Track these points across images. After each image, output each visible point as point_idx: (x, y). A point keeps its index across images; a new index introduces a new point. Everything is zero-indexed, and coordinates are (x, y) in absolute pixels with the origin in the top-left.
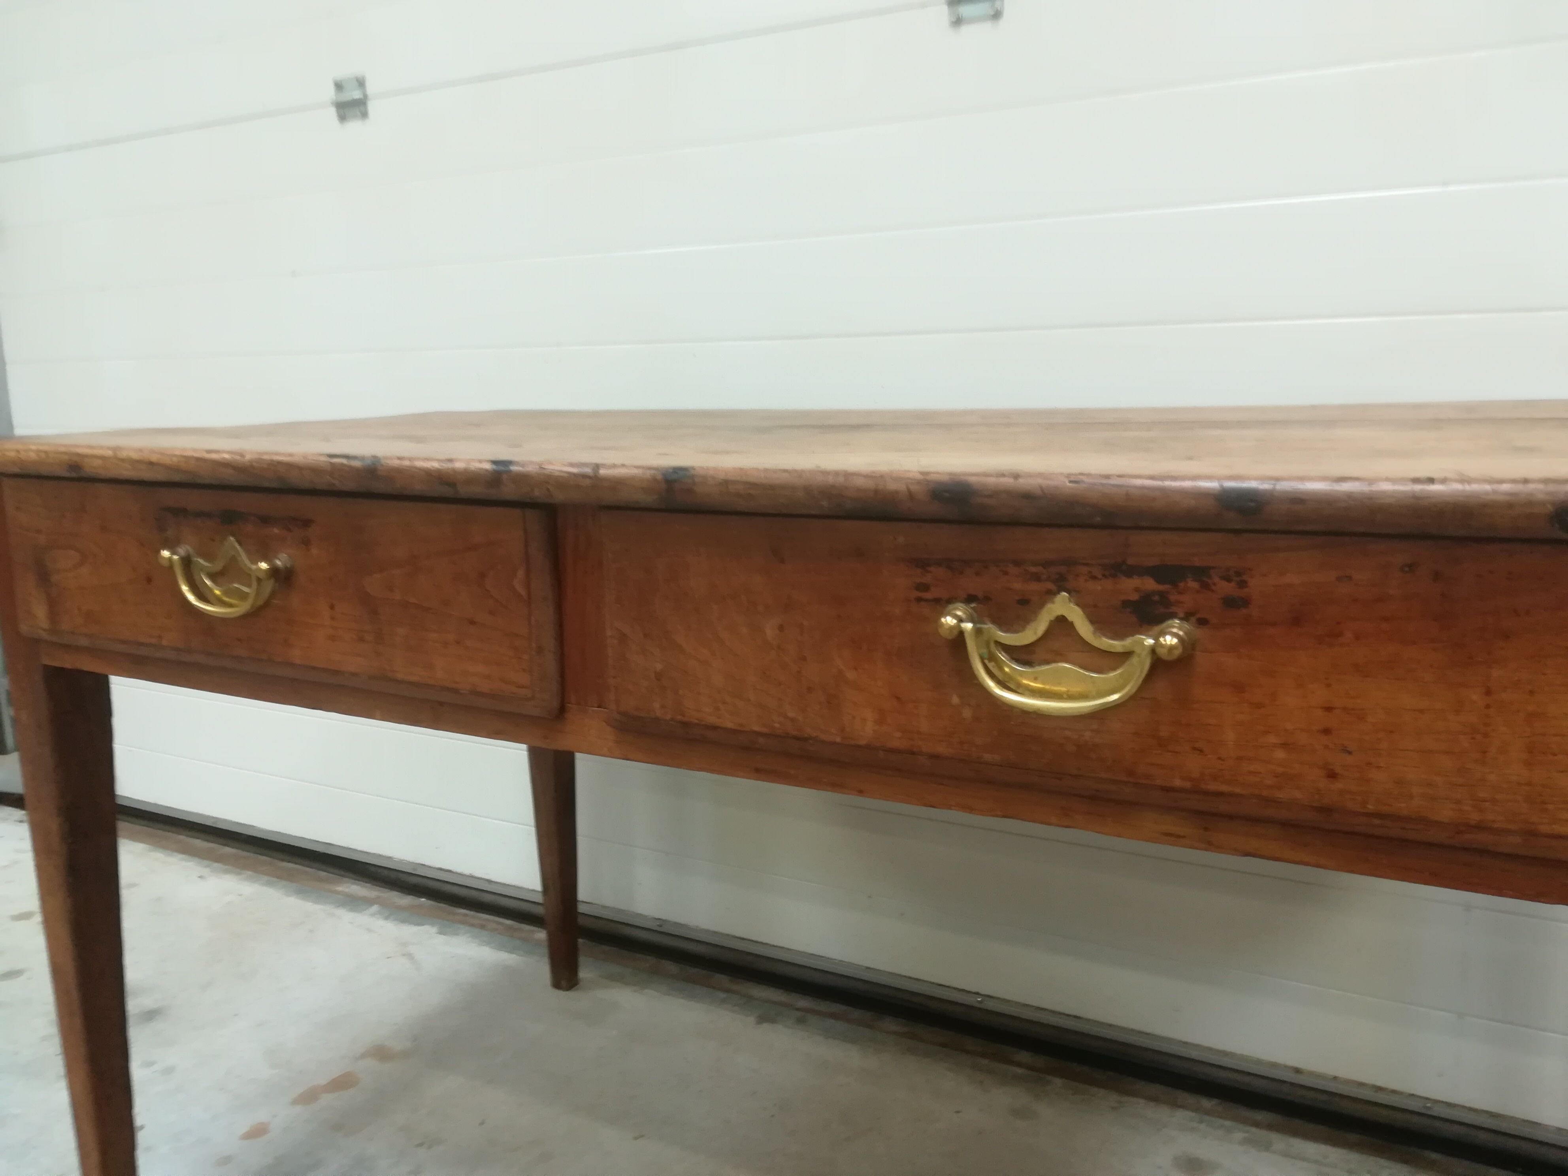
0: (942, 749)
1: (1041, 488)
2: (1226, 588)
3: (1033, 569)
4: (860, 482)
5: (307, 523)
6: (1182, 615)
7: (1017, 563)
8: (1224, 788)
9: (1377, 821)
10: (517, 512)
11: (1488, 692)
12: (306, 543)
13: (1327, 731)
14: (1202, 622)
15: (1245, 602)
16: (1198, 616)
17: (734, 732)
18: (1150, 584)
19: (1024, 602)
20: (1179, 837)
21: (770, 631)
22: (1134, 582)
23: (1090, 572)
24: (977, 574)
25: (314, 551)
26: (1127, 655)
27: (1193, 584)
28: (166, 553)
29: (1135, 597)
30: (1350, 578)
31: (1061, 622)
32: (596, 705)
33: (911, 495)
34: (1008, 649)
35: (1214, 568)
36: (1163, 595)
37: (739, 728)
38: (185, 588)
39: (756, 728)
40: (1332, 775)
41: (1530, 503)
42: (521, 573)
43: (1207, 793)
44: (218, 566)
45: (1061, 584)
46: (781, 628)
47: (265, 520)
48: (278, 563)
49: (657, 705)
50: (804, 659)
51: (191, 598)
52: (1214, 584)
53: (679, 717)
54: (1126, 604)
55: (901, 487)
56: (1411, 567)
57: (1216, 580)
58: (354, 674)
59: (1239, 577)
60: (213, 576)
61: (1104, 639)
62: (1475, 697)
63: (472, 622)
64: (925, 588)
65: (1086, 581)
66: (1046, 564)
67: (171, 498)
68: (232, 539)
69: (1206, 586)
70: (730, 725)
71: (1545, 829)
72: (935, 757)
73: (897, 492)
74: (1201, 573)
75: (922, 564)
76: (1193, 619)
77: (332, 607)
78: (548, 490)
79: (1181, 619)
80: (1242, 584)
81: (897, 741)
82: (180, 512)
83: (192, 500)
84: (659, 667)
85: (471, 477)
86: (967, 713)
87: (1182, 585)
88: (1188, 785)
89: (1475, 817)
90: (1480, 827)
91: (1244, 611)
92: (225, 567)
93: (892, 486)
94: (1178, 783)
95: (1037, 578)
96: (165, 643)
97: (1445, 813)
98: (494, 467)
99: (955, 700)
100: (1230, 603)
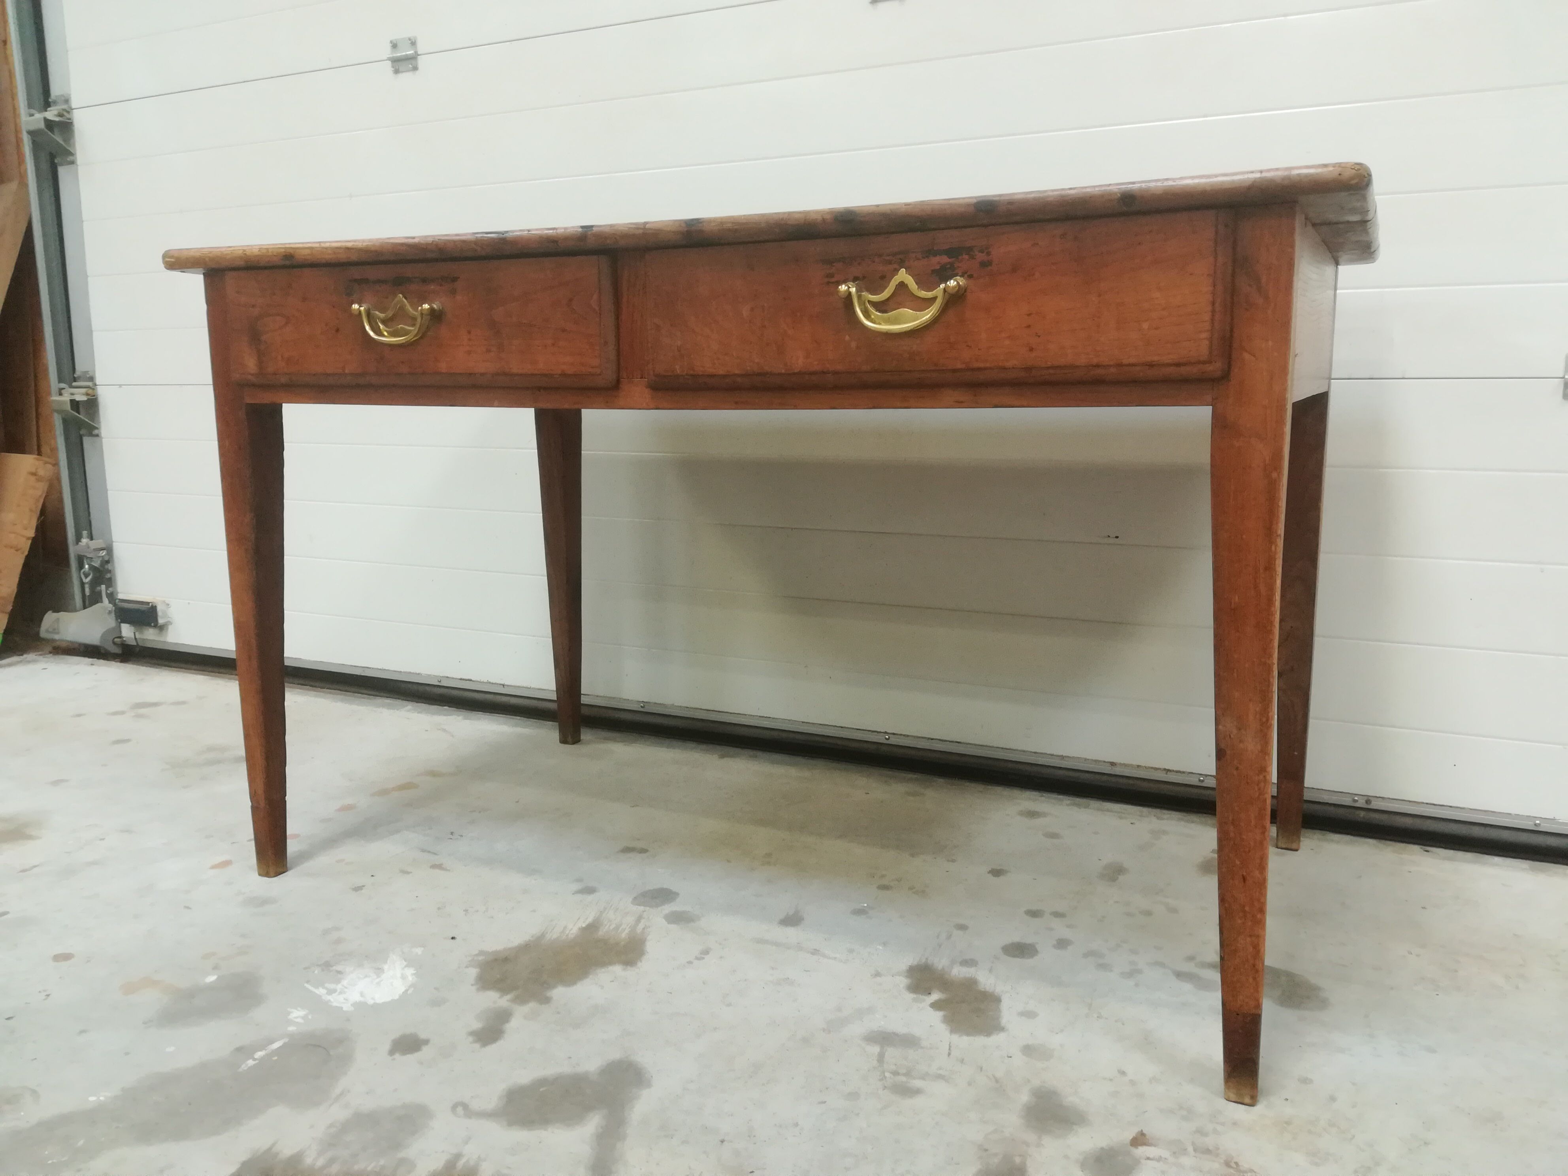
0: (839, 367)
1: (891, 210)
2: (981, 257)
3: (888, 258)
4: (797, 216)
5: (454, 280)
6: (960, 274)
7: (880, 256)
8: (982, 365)
9: (1052, 371)
10: (594, 258)
11: (1100, 296)
12: (453, 292)
13: (1029, 327)
14: (970, 277)
15: (990, 263)
16: (968, 274)
17: (724, 376)
18: (945, 259)
19: (883, 277)
20: (962, 402)
21: (745, 311)
22: (937, 259)
23: (916, 256)
24: (859, 264)
25: (459, 298)
26: (934, 299)
27: (967, 257)
28: (355, 306)
29: (938, 267)
30: (1037, 244)
31: (902, 285)
32: (639, 377)
33: (824, 220)
34: (875, 305)
35: (975, 246)
36: (952, 264)
37: (728, 374)
38: (367, 328)
39: (737, 372)
40: (1031, 350)
41: (1110, 194)
42: (595, 297)
43: (973, 370)
44: (390, 313)
45: (902, 264)
46: (752, 309)
47: (424, 281)
48: (435, 306)
49: (677, 367)
50: (764, 327)
51: (372, 334)
52: (976, 255)
53: (692, 372)
54: (933, 271)
55: (819, 218)
56: (1063, 236)
57: (977, 253)
58: (482, 374)
59: (986, 250)
60: (384, 322)
61: (923, 292)
62: (1094, 299)
63: (564, 330)
64: (831, 276)
65: (914, 261)
66: (894, 254)
67: (356, 273)
68: (401, 295)
69: (972, 257)
70: (721, 372)
71: (1125, 362)
72: (836, 373)
73: (817, 219)
74: (969, 250)
75: (830, 262)
76: (966, 276)
77: (469, 332)
78: (615, 238)
79: (960, 276)
80: (988, 254)
81: (816, 367)
82: (363, 281)
83: (372, 273)
84: (679, 343)
85: (567, 238)
86: (853, 345)
87: (960, 257)
88: (963, 366)
89: (1095, 361)
90: (1098, 366)
91: (990, 268)
92: (394, 315)
93: (814, 217)
94: (959, 366)
95: (890, 263)
96: (347, 371)
97: (1082, 361)
98: (584, 230)
99: (847, 338)
100: (984, 264)
